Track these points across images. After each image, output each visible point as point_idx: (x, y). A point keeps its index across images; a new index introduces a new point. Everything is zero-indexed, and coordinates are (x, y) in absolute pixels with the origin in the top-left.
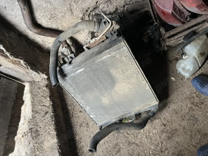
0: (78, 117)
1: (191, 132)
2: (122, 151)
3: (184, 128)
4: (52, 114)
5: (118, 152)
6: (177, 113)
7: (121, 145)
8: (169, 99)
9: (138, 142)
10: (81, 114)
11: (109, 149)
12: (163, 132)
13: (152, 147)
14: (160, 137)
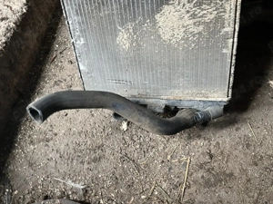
0: (62, 68)
1: (260, 194)
2: (104, 164)
3: (249, 180)
4: (12, 25)
5: (95, 160)
6: (248, 146)
7: (108, 151)
8: (245, 116)
9: (142, 162)
10: (70, 66)
11: (83, 147)
12: (201, 167)
13: (165, 185)
14: (190, 174)
